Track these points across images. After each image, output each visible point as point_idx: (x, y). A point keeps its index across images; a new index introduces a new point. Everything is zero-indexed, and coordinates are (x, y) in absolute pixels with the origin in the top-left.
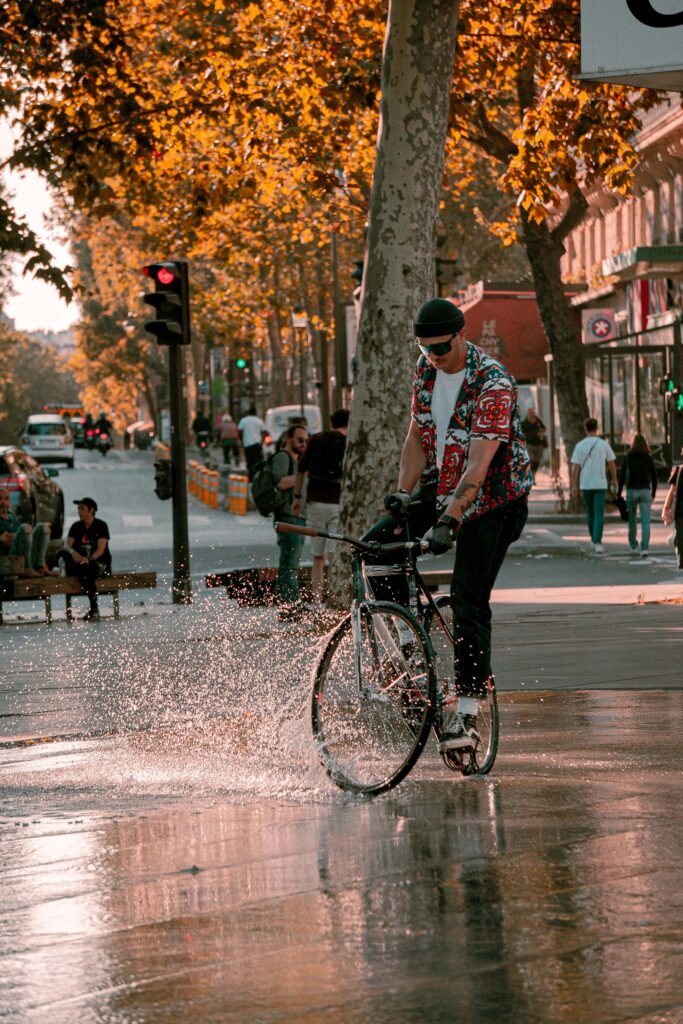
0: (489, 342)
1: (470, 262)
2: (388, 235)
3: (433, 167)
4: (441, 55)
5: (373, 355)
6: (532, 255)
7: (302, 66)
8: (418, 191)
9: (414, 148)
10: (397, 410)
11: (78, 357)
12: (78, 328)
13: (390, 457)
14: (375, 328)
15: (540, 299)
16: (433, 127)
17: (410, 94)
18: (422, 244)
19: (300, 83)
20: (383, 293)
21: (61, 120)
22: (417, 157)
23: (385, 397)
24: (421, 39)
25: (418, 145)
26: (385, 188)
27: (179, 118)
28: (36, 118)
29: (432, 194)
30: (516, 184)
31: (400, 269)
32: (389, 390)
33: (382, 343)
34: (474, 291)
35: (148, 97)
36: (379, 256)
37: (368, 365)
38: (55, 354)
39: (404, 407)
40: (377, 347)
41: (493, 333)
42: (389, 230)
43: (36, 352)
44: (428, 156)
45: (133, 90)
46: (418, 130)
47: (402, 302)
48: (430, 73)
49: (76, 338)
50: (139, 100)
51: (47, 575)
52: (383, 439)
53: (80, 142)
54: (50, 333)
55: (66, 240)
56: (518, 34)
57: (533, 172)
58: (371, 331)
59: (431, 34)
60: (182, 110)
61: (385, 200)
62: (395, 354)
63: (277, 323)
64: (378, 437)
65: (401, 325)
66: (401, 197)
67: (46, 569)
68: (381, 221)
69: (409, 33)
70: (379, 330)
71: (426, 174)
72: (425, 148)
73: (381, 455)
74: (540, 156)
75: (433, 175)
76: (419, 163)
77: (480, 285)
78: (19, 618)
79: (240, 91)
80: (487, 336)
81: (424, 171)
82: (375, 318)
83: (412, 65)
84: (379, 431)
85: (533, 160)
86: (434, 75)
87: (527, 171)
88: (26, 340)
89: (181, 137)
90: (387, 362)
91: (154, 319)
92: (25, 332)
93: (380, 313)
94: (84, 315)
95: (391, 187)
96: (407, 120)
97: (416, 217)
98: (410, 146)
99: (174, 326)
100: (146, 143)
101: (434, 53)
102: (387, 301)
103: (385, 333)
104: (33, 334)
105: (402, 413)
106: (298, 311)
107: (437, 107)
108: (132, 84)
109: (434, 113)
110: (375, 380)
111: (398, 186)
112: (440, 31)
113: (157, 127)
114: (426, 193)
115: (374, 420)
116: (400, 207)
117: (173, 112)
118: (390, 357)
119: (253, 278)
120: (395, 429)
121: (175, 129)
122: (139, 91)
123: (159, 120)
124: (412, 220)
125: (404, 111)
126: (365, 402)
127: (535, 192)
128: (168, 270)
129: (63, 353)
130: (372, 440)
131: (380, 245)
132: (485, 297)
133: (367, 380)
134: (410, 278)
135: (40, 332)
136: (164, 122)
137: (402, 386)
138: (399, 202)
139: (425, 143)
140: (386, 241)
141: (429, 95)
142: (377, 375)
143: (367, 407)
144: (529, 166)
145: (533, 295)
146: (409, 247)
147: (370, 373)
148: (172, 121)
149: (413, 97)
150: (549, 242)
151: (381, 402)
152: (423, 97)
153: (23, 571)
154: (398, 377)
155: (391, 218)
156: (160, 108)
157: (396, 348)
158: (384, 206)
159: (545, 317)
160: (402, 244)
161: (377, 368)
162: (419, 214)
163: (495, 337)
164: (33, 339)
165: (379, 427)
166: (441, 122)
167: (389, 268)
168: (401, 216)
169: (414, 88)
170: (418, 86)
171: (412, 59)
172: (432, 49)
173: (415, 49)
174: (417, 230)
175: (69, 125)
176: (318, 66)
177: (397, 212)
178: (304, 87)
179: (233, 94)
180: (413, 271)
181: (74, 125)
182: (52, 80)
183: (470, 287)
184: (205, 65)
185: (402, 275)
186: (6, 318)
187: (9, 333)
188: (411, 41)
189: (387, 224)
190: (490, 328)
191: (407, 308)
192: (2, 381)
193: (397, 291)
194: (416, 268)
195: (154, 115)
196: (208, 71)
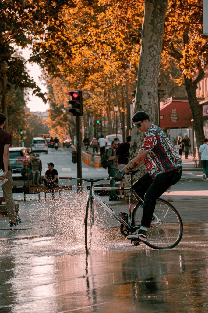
0: (174, 115)
1: (168, 91)
2: (143, 83)
3: (157, 62)
4: (160, 28)
6: (187, 89)
7: (117, 31)
8: (152, 69)
9: (151, 56)
11: (49, 120)
12: (49, 111)
15: (190, 102)
16: (157, 50)
18: (153, 85)
19: (117, 36)
20: (141, 100)
21: (44, 48)
22: (152, 59)
24: (154, 23)
25: (152, 55)
26: (142, 68)
27: (80, 47)
28: (37, 47)
29: (157, 70)
30: (182, 67)
31: (147, 93)
34: (169, 100)
35: (70, 41)
36: (140, 89)
38: (42, 119)
41: (175, 113)
42: (144, 81)
43: (36, 118)
44: (156, 59)
45: (66, 39)
46: (153, 51)
47: (147, 103)
48: (156, 33)
49: (48, 114)
50: (67, 42)
51: (39, 186)
53: (50, 55)
54: (40, 113)
55: (45, 84)
56: (184, 21)
57: (188, 64)
59: (157, 22)
60: (81, 45)
61: (142, 72)
63: (109, 109)
64: (140, 144)
65: (147, 110)
66: (147, 71)
67: (39, 184)
68: (141, 79)
69: (150, 21)
71: (155, 64)
72: (155, 56)
74: (190, 59)
75: (157, 65)
76: (153, 61)
77: (171, 98)
78: (31, 199)
79: (98, 39)
80: (173, 114)
81: (155, 63)
82: (139, 108)
83: (151, 31)
85: (188, 60)
86: (158, 34)
87: (186, 63)
88: (33, 115)
89: (80, 53)
91: (72, 108)
92: (33, 112)
93: (141, 106)
94: (51, 107)
95: (144, 68)
96: (149, 48)
97: (152, 77)
99: (78, 110)
100: (70, 55)
102: (143, 103)
104: (35, 113)
106: (115, 106)
107: (158, 44)
108: (66, 37)
109: (158, 46)
111: (146, 68)
112: (159, 20)
113: (73, 50)
114: (155, 70)
115: (139, 139)
116: (147, 74)
117: (78, 46)
119: (102, 96)
121: (79, 51)
122: (68, 39)
123: (74, 48)
124: (151, 78)
125: (148, 45)
127: (188, 69)
128: (76, 93)
129: (44, 119)
130: (138, 145)
131: (141, 86)
132: (173, 101)
134: (150, 96)
135: (37, 112)
136: (75, 48)
138: (147, 73)
139: (155, 55)
140: (142, 84)
141: (156, 40)
143: (136, 135)
144: (187, 62)
145: (187, 101)
146: (150, 86)
148: (78, 48)
149: (151, 40)
150: (193, 85)
152: (154, 41)
153: (32, 185)
155: (144, 78)
156: (74, 44)
158: (142, 74)
159: (191, 108)
160: (147, 85)
162: (153, 76)
164: (35, 114)
165: (140, 141)
166: (160, 48)
167: (143, 93)
168: (147, 77)
169: (151, 38)
170: (153, 37)
171: (151, 29)
172: (157, 26)
173: (152, 26)
174: (152, 81)
175: (46, 49)
176: (122, 31)
177: (146, 76)
178: (118, 38)
179: (96, 40)
180: (151, 94)
181: (48, 49)
182: (41, 36)
183: (168, 99)
184: (88, 31)
185: (147, 95)
186: (27, 108)
187: (28, 112)
188: (151, 24)
189: (143, 79)
190: (174, 111)
191: (149, 105)
192: (26, 127)
193: (146, 100)
194: (152, 93)
195: (72, 46)
196: (89, 33)
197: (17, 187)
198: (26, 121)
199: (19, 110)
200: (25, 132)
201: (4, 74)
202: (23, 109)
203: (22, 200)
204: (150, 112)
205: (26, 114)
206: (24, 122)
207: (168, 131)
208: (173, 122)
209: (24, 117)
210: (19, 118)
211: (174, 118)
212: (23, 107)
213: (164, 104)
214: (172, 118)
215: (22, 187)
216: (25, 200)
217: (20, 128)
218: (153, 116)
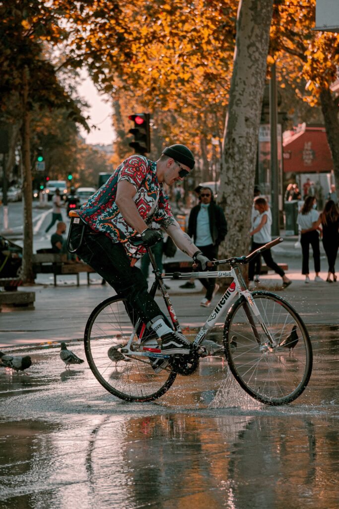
0: (308, 152)
2: (238, 102)
3: (260, 69)
4: (266, 16)
5: (230, 160)
6: (325, 111)
7: (204, 20)
8: (253, 81)
9: (252, 60)
10: (241, 187)
11: (114, 157)
12: (114, 143)
13: (237, 210)
14: (231, 147)
15: (327, 133)
16: (261, 50)
17: (250, 34)
18: (254, 107)
19: (203, 27)
20: (235, 130)
21: (89, 45)
22: (253, 65)
23: (235, 181)
24: (256, 8)
25: (253, 59)
26: (237, 79)
27: (145, 44)
28: (77, 44)
29: (260, 83)
30: (306, 77)
31: (244, 119)
32: (237, 177)
33: (234, 154)
34: (301, 127)
35: (130, 33)
36: (233, 112)
37: (228, 165)
38: (105, 156)
39: (244, 185)
40: (232, 156)
41: (309, 148)
42: (239, 100)
43: (96, 155)
44: (258, 65)
45: (123, 31)
46: (254, 52)
47: (244, 134)
48: (260, 24)
49: (113, 148)
50: (126, 35)
51: (77, 263)
52: (234, 200)
53: (98, 55)
54: (103, 146)
56: (308, 5)
57: (315, 72)
58: (229, 149)
59: (261, 5)
60: (147, 40)
61: (237, 85)
62: (241, 160)
63: (205, 142)
64: (232, 199)
65: (244, 146)
66: (245, 84)
67: (77, 260)
68: (235, 96)
69: (250, 5)
70: (233, 148)
71: (257, 73)
72: (257, 60)
73: (233, 208)
74: (318, 64)
75: (260, 74)
76: (254, 67)
77: (304, 125)
78: (66, 283)
79: (174, 31)
80: (307, 150)
81: (257, 72)
82: (231, 142)
83: (252, 20)
84: (232, 197)
85: (315, 66)
86: (262, 25)
87: (312, 71)
88: (91, 149)
89: (146, 53)
90: (236, 164)
91: (133, 141)
92: (91, 145)
93: (234, 140)
94: (118, 137)
95: (240, 79)
96: (248, 47)
97: (252, 94)
98: (249, 59)
99: (142, 144)
100: (129, 56)
101: (262, 14)
102: (237, 134)
103: (236, 149)
104: (95, 146)
105: (244, 188)
106: (214, 136)
107: (263, 41)
108: (123, 28)
109: (262, 43)
110: (231, 172)
111: (244, 79)
112: (265, 4)
113: (134, 48)
114: (257, 82)
115: (230, 191)
116: (244, 89)
117: (143, 41)
118: (238, 161)
119: (195, 120)
120: (240, 196)
121: (143, 49)
122: (126, 32)
123: (135, 44)
124: (250, 95)
125: (247, 42)
126: (226, 183)
127: (316, 81)
128: (140, 117)
129: (109, 155)
130: (228, 201)
131: (235, 107)
132: (307, 131)
133: (227, 172)
134: (248, 123)
135: (98, 145)
136: (138, 45)
137: (244, 175)
138: (244, 86)
139: (257, 58)
140: (237, 105)
141: (259, 35)
142: (232, 170)
143: (226, 185)
144: (313, 69)
145: (324, 130)
146: (248, 108)
147: (228, 169)
148: (142, 45)
149: (252, 36)
150: (333, 105)
151: (233, 183)
152: (257, 36)
153: (66, 261)
154: (242, 171)
155: (240, 94)
156: (137, 39)
157: (241, 157)
158: (237, 88)
159: (330, 141)
160: (245, 107)
161: (231, 166)
162: (253, 92)
163: (310, 150)
164: (94, 148)
165: (232, 195)
166: (265, 48)
167: (238, 118)
168: (245, 94)
169: (252, 31)
170: (254, 30)
171: (251, 17)
172: (262, 12)
173: (253, 13)
174: (252, 100)
175: (92, 47)
176: (212, 19)
177: (243, 91)
178: (206, 29)
179: (171, 33)
180: (250, 120)
181: (94, 47)
182: (84, 26)
183: (299, 125)
184: (158, 19)
185: (244, 122)
186: (82, 138)
187: (83, 145)
188: (251, 9)
189: (238, 97)
190: (308, 146)
191: (247, 138)
192: (78, 168)
193: (242, 129)
194: (251, 118)
195: (133, 42)
196: (159, 22)
197: (44, 264)
198: (78, 159)
199: (68, 141)
200: (77, 176)
201: (25, 85)
202: (74, 140)
203: (51, 284)
204: (249, 148)
205: (79, 147)
206: (75, 160)
207: (297, 177)
208: (306, 163)
209: (76, 152)
210: (68, 153)
211: (307, 157)
212: (74, 137)
213: (293, 135)
214: (304, 157)
215: (50, 264)
216: (55, 285)
217: (69, 170)
218: (253, 155)
